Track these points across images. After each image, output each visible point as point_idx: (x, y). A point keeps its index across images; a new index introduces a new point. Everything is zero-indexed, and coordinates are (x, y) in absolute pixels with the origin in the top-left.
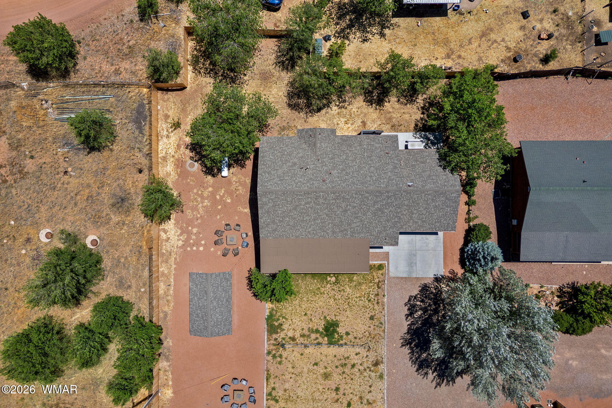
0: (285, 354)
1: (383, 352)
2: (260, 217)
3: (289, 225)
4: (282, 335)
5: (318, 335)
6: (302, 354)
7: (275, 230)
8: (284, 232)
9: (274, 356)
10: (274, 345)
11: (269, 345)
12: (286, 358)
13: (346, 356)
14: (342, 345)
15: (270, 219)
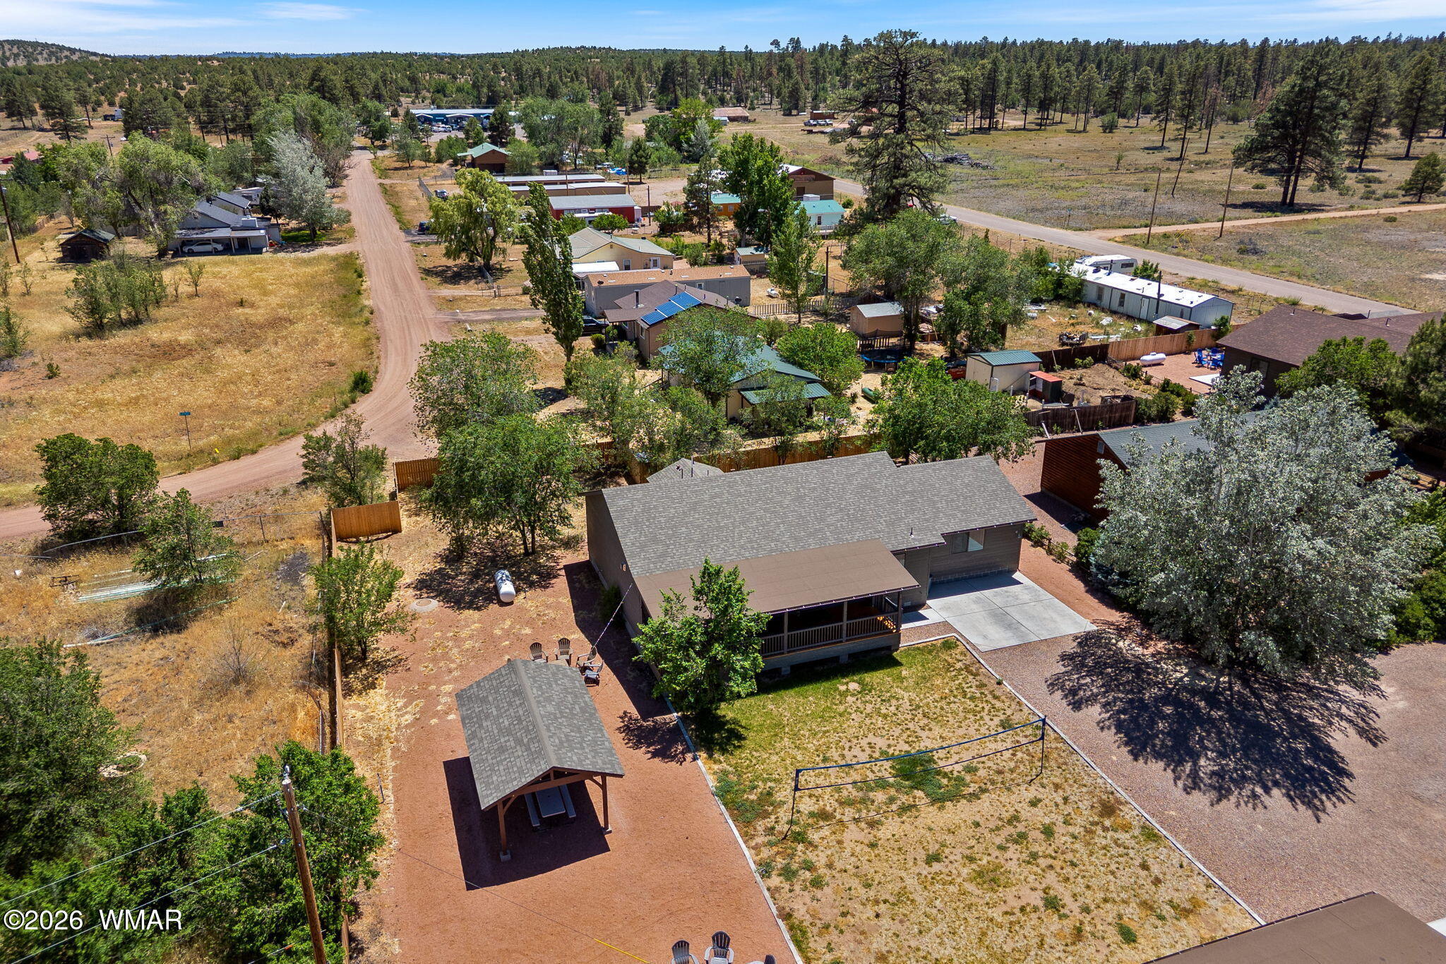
0: (819, 858)
1: (1099, 780)
2: (619, 534)
3: (691, 540)
4: (784, 814)
5: (892, 792)
6: (873, 845)
7: (664, 555)
8: (687, 554)
9: (788, 873)
10: (770, 844)
11: (756, 848)
12: (830, 866)
13: (1006, 816)
14: (974, 796)
15: (646, 536)
